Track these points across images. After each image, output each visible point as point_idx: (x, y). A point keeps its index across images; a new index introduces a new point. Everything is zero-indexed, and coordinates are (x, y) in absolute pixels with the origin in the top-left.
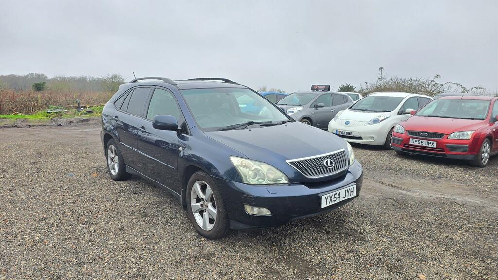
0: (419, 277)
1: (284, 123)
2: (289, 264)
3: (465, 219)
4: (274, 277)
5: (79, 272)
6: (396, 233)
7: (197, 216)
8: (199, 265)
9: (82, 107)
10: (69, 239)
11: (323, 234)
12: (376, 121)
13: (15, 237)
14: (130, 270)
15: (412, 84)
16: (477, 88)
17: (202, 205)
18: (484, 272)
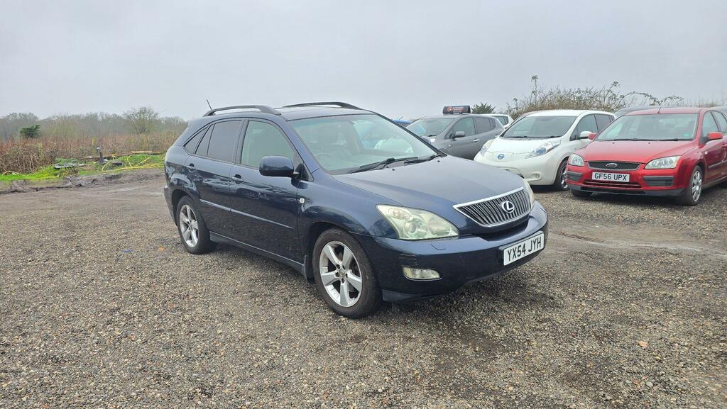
0: (639, 345)
1: (432, 158)
2: (466, 341)
3: (684, 272)
4: (451, 358)
5: (192, 370)
6: (596, 295)
7: (330, 290)
8: (349, 350)
9: (105, 158)
10: (161, 331)
11: (501, 302)
12: (541, 152)
13: (85, 334)
14: (260, 363)
15: (580, 97)
16: (671, 98)
17: (337, 274)
18: (721, 333)
